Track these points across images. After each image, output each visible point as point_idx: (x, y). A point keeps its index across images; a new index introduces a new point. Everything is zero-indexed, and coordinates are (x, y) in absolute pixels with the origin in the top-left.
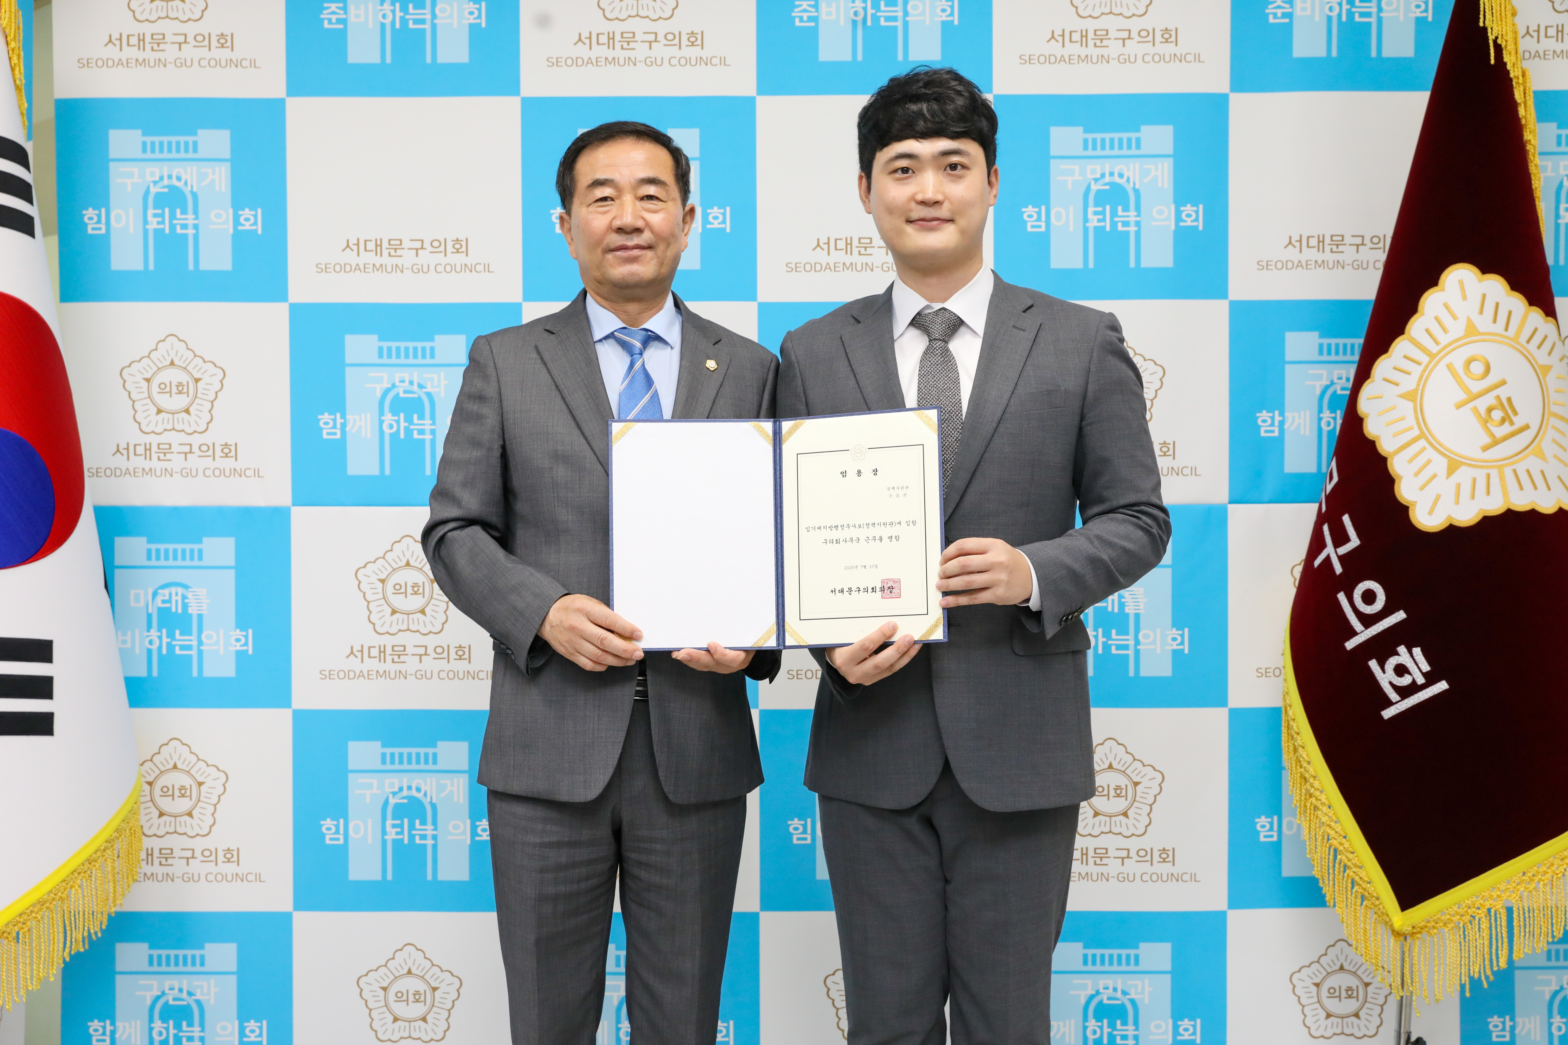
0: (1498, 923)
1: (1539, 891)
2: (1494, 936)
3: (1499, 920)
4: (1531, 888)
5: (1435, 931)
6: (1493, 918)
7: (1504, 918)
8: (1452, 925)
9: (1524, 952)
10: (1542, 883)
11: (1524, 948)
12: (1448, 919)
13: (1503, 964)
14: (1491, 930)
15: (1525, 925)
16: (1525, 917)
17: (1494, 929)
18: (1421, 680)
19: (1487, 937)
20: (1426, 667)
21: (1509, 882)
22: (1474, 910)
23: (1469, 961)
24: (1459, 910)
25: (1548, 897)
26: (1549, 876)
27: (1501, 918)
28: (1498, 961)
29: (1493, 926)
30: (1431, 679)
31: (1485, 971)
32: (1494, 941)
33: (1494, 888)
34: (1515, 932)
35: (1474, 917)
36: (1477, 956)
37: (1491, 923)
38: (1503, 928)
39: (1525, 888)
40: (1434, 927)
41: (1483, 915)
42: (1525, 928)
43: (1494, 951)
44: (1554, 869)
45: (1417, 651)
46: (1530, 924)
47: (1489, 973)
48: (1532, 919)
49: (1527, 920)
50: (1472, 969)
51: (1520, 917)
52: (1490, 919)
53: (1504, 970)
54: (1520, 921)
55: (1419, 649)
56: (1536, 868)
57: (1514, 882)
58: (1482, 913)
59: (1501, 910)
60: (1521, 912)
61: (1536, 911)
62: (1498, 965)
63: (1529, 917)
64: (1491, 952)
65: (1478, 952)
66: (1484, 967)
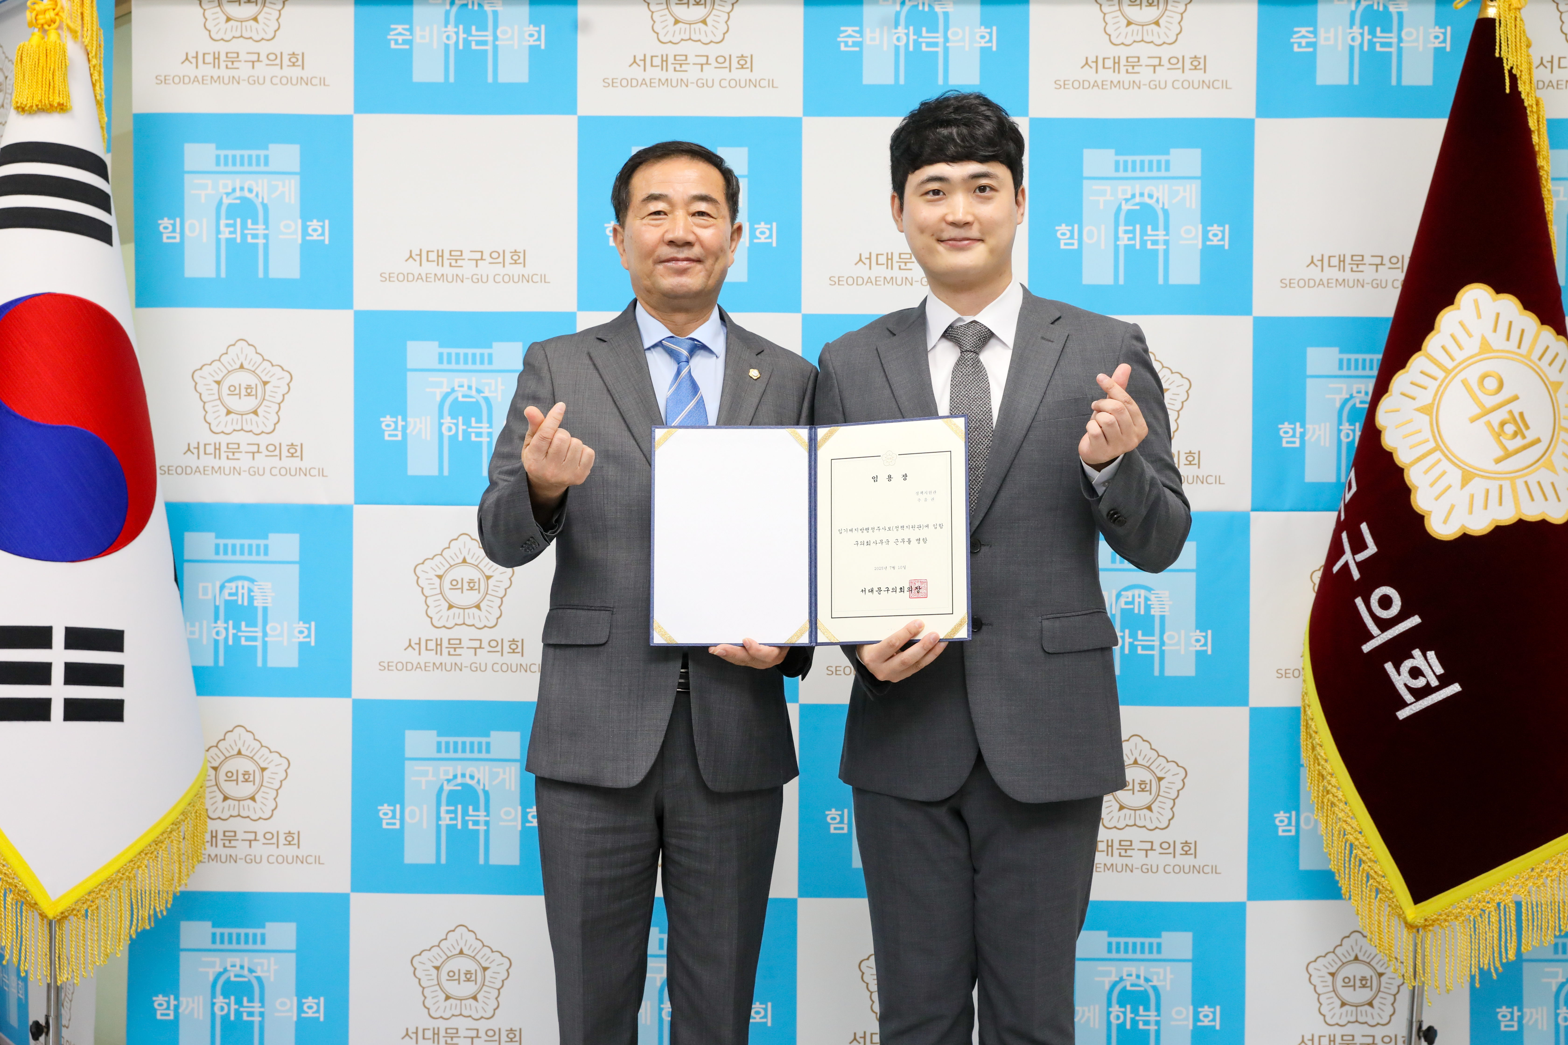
0: (1507, 917)
1: (1546, 886)
2: (1503, 930)
3: (1508, 914)
4: (1539, 884)
5: (1447, 924)
6: (1502, 912)
7: (1513, 912)
8: (1463, 918)
9: (1532, 945)
10: (1549, 879)
11: (1532, 941)
12: (1459, 913)
13: (1512, 956)
14: (1500, 923)
15: (1533, 919)
16: (1533, 912)
17: (1503, 923)
18: (1434, 683)
19: (1496, 930)
20: (1440, 670)
21: (1518, 878)
22: (1484, 904)
23: (1479, 953)
24: (1470, 904)
25: (1556, 892)
26: (1556, 872)
27: (1510, 912)
28: (1507, 954)
29: (1503, 919)
30: (1444, 681)
31: (1494, 963)
32: (1503, 934)
33: (1504, 883)
34: (1523, 925)
35: (1484, 911)
36: (1486, 948)
37: (1500, 917)
38: (1512, 922)
39: (1533, 883)
40: (1445, 920)
41: (1493, 909)
42: (1533, 922)
43: (1503, 943)
44: (1561, 865)
45: (1431, 655)
46: (1538, 918)
47: (1498, 964)
48: (1540, 914)
49: (1535, 914)
50: (1481, 961)
51: (1528, 911)
52: (1500, 913)
53: (1513, 961)
54: (1528, 915)
55: (1433, 652)
56: (1544, 864)
57: (1523, 877)
58: (1492, 907)
59: (1510, 905)
60: (1530, 907)
61: (1544, 906)
62: (1507, 957)
63: (1537, 911)
64: (1500, 945)
65: (1488, 944)
66: (1494, 960)
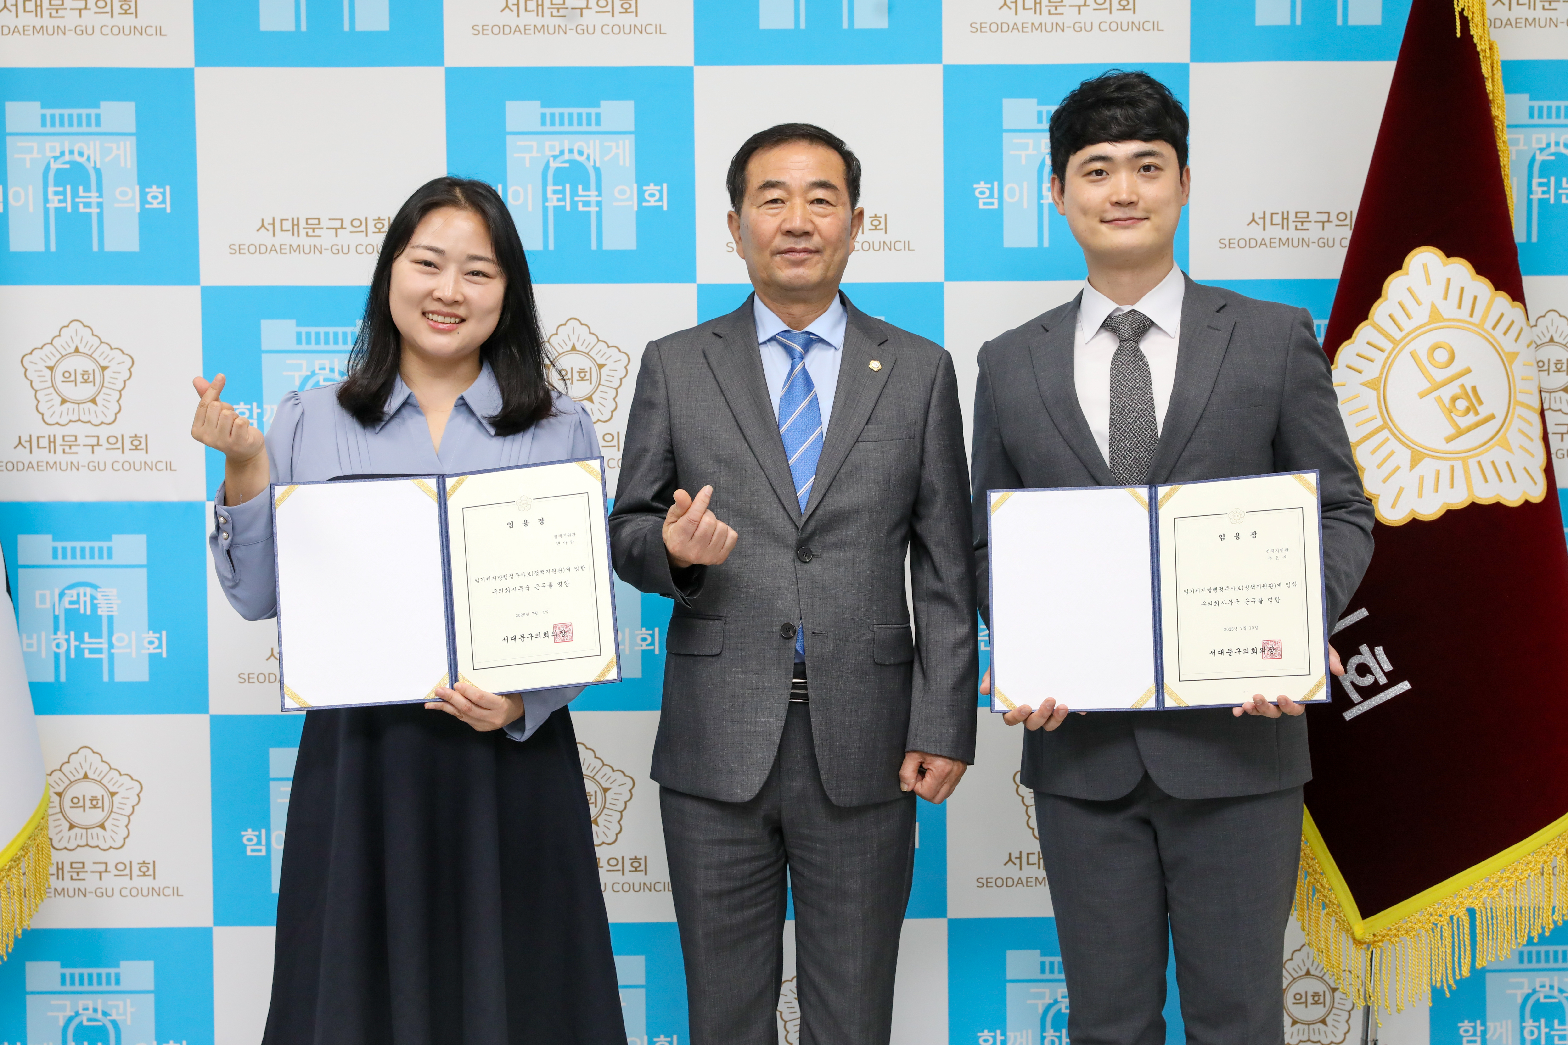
0: (1461, 930)
1: (1502, 897)
2: (1456, 945)
3: (1461, 927)
4: (1495, 895)
5: (1397, 939)
6: (1455, 926)
7: (1467, 925)
8: (1414, 933)
9: (1487, 960)
10: (1505, 889)
11: (1487, 955)
12: (1410, 927)
13: (1466, 972)
14: (1453, 938)
15: (1488, 932)
16: (1488, 924)
17: (1456, 937)
18: (1383, 680)
19: (1449, 945)
20: (1388, 667)
21: (1471, 889)
22: (1436, 917)
23: (1431, 970)
24: (1421, 918)
25: (1512, 903)
26: (1512, 881)
27: (1463, 925)
28: (1460, 970)
29: (1456, 933)
30: (1393, 679)
31: (1447, 980)
32: (1456, 949)
33: (1457, 895)
34: (1478, 939)
35: (1436, 925)
36: (1439, 965)
37: (1453, 931)
38: (1466, 936)
39: (1488, 894)
40: (1396, 935)
41: (1445, 923)
42: (1488, 935)
43: (1456, 959)
44: (1517, 874)
45: (1379, 650)
46: (1493, 931)
47: (1451, 982)
48: (1495, 926)
49: (1491, 927)
50: (1434, 978)
51: (1483, 924)
52: (1453, 927)
53: (1466, 978)
54: (1483, 928)
55: (1381, 648)
56: (1499, 873)
57: (1477, 888)
58: (1445, 920)
59: (1464, 918)
60: (1484, 919)
61: (1499, 918)
62: (1460, 974)
63: (1492, 924)
64: (1453, 960)
65: (1440, 961)
66: (1447, 977)
